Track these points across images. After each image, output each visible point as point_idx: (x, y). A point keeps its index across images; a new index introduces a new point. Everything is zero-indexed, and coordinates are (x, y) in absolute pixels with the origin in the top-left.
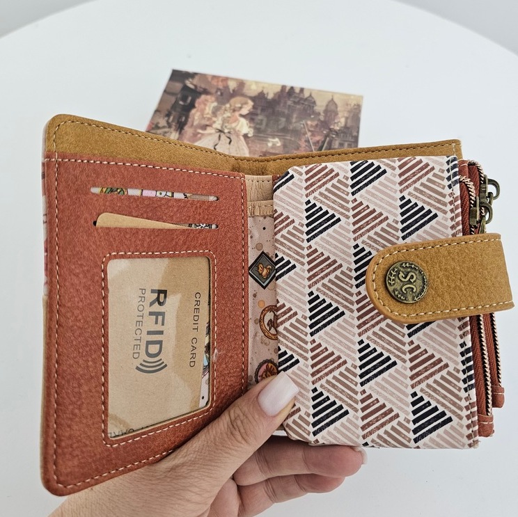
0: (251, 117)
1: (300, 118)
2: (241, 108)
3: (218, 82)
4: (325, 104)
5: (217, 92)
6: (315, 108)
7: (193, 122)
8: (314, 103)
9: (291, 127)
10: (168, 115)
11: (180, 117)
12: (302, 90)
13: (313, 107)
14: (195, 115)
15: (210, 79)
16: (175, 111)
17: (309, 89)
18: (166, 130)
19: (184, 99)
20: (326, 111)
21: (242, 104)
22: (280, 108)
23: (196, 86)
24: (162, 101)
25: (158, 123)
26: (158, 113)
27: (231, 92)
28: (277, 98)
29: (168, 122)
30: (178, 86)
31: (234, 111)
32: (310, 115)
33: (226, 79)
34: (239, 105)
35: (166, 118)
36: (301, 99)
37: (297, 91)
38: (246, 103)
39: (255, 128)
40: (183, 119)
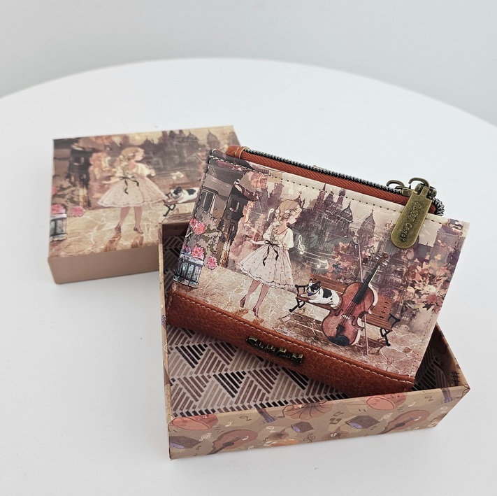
0: (146, 160)
1: (190, 153)
2: (134, 156)
3: (103, 140)
4: (205, 137)
5: (105, 148)
6: (199, 142)
7: (95, 177)
8: (196, 138)
9: (186, 161)
10: (68, 176)
11: (81, 176)
13: (197, 142)
14: (94, 171)
15: (94, 140)
16: (73, 172)
17: (186, 130)
18: (73, 189)
19: (78, 160)
20: (209, 143)
21: (134, 153)
22: (169, 149)
23: (83, 148)
24: (56, 167)
25: (62, 185)
26: (58, 177)
27: (119, 145)
29: (70, 182)
30: (66, 152)
31: (129, 159)
32: (197, 149)
33: (109, 137)
34: (132, 154)
35: (68, 180)
36: (184, 138)
37: (177, 133)
38: (137, 151)
39: (155, 169)
40: (85, 176)
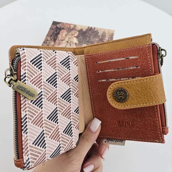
1: (93, 38)
2: (74, 34)
3: (67, 25)
4: (102, 33)
5: (67, 29)
7: (59, 39)
9: (90, 41)
10: (51, 36)
13: (98, 34)
14: (60, 36)
15: (65, 24)
16: (53, 35)
17: (97, 28)
18: (50, 41)
19: (56, 31)
20: (102, 35)
21: (75, 33)
22: (87, 34)
23: (60, 27)
24: (49, 32)
25: (48, 39)
26: (48, 36)
27: (72, 29)
29: (51, 38)
31: (72, 35)
32: (97, 37)
33: (70, 25)
34: (74, 33)
36: (94, 31)
37: (93, 28)
38: (76, 33)
40: (56, 38)
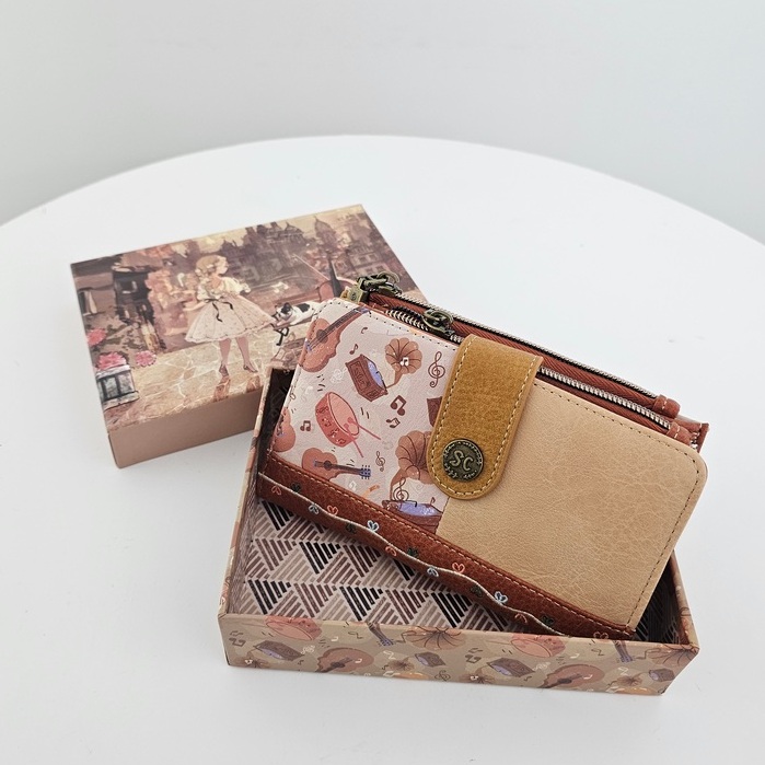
12: (274, 224)
28: (249, 242)
